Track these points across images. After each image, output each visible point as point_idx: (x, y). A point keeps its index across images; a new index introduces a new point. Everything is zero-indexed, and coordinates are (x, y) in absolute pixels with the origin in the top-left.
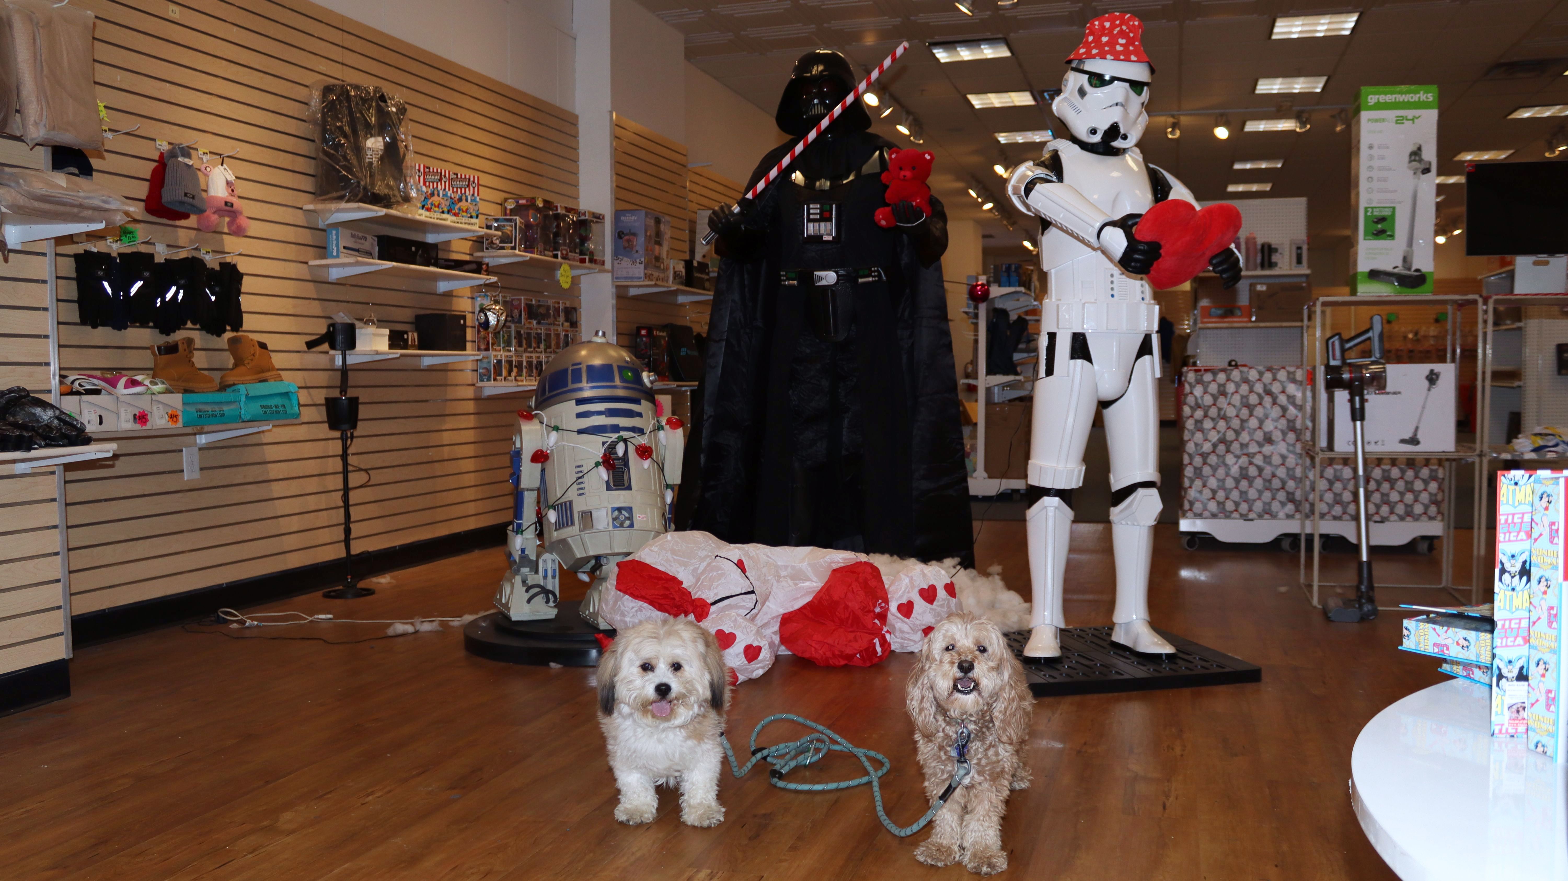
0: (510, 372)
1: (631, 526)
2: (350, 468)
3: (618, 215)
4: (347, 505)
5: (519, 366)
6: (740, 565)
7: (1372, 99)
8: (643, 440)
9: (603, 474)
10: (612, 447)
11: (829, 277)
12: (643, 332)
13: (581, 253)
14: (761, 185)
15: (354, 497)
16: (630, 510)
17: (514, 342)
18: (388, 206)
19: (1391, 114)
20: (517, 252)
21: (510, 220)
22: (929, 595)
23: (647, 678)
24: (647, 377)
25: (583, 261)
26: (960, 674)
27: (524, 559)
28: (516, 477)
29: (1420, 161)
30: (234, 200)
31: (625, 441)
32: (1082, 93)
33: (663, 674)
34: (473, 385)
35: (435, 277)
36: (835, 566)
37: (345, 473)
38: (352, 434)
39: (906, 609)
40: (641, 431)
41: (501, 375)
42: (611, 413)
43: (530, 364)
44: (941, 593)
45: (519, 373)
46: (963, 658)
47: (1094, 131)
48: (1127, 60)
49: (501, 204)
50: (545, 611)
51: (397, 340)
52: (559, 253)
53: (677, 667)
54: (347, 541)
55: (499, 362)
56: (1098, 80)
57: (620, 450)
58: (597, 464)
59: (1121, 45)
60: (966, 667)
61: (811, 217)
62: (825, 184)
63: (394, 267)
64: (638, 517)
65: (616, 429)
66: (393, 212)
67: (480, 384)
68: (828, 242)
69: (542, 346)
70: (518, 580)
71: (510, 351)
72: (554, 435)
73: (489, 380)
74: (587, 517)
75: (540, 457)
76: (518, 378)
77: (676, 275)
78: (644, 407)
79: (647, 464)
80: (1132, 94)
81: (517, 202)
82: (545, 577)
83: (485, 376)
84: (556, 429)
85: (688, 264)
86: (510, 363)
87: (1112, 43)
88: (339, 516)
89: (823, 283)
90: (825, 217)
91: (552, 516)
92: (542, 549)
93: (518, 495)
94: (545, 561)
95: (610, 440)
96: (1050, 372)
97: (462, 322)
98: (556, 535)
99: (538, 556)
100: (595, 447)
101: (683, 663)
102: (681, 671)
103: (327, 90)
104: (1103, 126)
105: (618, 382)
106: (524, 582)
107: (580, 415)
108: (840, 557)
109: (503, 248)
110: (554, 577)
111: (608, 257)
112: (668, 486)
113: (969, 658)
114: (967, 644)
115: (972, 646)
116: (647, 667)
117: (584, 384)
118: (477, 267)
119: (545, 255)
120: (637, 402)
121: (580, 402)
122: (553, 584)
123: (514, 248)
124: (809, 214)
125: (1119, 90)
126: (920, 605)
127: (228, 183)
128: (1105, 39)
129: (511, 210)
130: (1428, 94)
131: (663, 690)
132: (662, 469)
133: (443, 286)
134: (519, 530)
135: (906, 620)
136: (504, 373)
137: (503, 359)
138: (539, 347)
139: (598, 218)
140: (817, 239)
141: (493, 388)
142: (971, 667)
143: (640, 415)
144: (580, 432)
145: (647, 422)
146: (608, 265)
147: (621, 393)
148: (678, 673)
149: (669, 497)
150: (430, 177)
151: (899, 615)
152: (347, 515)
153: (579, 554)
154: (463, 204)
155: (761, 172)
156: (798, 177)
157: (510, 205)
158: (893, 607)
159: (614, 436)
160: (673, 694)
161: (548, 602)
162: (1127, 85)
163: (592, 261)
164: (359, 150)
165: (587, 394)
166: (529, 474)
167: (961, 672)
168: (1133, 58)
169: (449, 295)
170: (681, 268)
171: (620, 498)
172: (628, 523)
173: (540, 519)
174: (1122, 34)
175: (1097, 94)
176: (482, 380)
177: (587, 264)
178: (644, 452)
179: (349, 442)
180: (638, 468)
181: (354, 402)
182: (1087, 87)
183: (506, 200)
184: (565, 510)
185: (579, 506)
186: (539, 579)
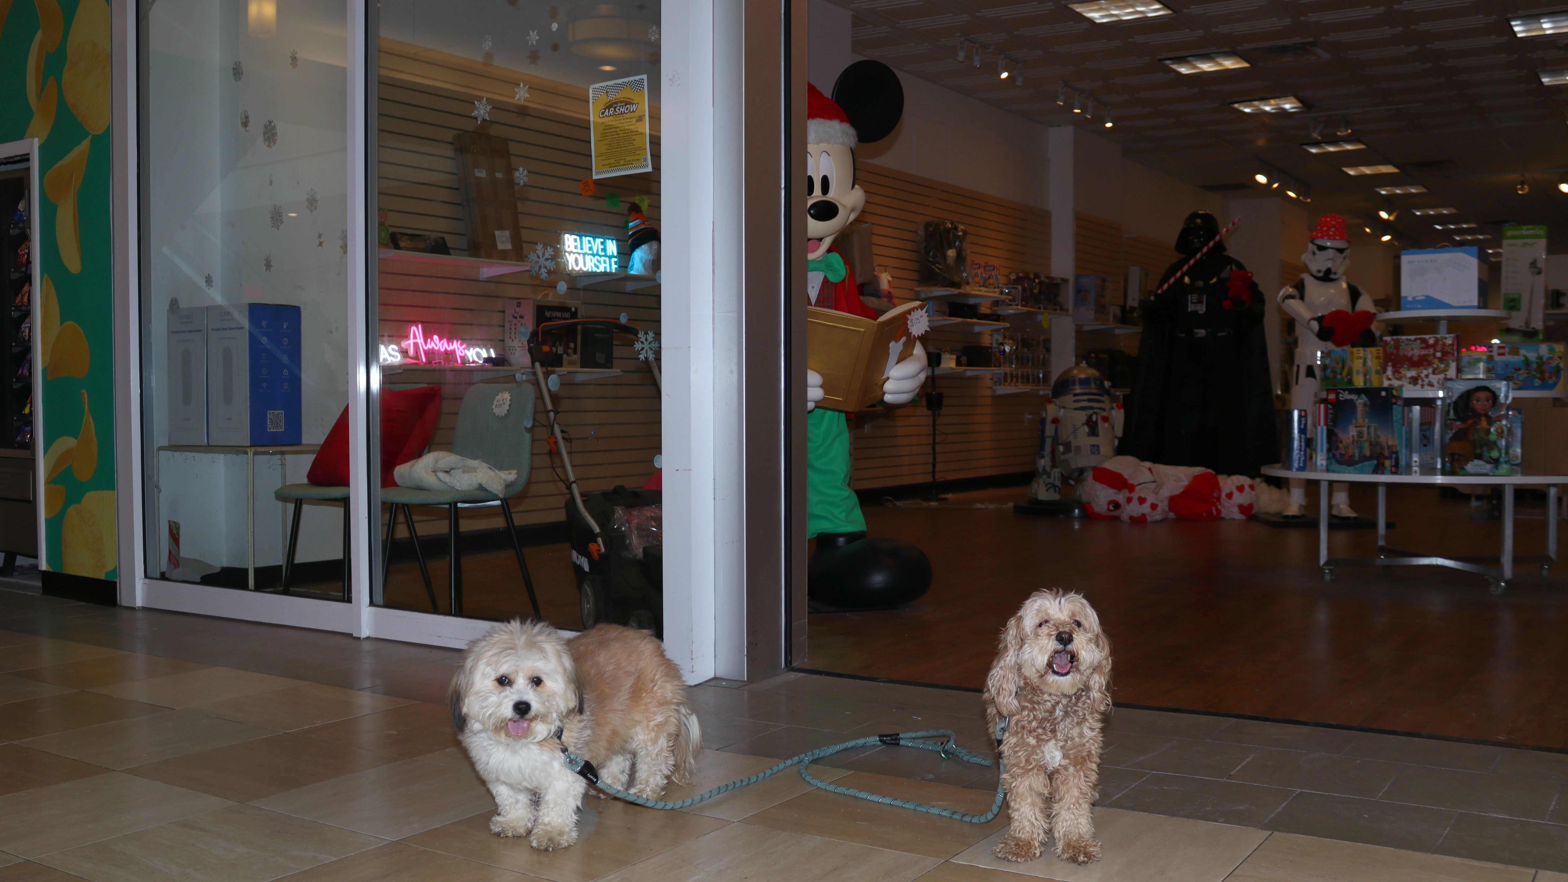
0: (1012, 380)
1: (1099, 453)
2: (937, 432)
3: (1077, 277)
4: (934, 453)
5: (1017, 377)
6: (1150, 469)
7: (1509, 233)
8: (1105, 414)
9: (1086, 429)
10: (1090, 417)
11: (1202, 333)
12: (1093, 355)
13: (1055, 305)
14: (1166, 286)
15: (938, 448)
16: (1098, 446)
17: (1014, 361)
18: (959, 288)
19: (1519, 242)
20: (1019, 307)
21: (1016, 288)
22: (1241, 489)
23: (503, 694)
24: (1107, 384)
25: (1055, 310)
26: (1060, 647)
27: (1045, 472)
28: (1043, 431)
29: (1536, 267)
30: (891, 290)
31: (1096, 414)
32: (1314, 253)
33: (522, 690)
34: (991, 388)
35: (973, 324)
36: (1195, 474)
37: (934, 435)
38: (939, 413)
39: (1230, 496)
40: (1104, 410)
41: (1006, 382)
42: (1090, 400)
43: (1022, 375)
44: (1247, 489)
45: (1017, 381)
46: (1061, 630)
47: (1319, 271)
48: (1334, 239)
49: (1007, 276)
50: (1054, 496)
51: (959, 363)
52: (1042, 306)
53: (537, 681)
54: (934, 472)
55: (1006, 374)
56: (1322, 248)
57: (1094, 418)
58: (1083, 424)
59: (1332, 231)
60: (1064, 639)
61: (1193, 301)
62: (1200, 284)
63: (962, 322)
64: (1102, 450)
65: (1092, 408)
66: (961, 291)
67: (995, 387)
68: (1201, 314)
69: (1030, 364)
70: (1041, 481)
71: (1012, 367)
72: (1062, 411)
73: (1000, 385)
74: (1078, 449)
75: (1055, 421)
76: (1017, 384)
77: (1115, 316)
78: (1105, 398)
79: (1106, 425)
80: (1338, 254)
81: (1017, 275)
82: (1054, 480)
83: (998, 382)
84: (1064, 407)
85: (1123, 308)
86: (1012, 374)
87: (1328, 230)
88: (930, 459)
89: (1199, 336)
90: (1200, 301)
91: (1061, 448)
92: (1054, 466)
93: (1043, 439)
94: (1054, 473)
95: (1089, 413)
96: (1297, 383)
97: (990, 350)
98: (1062, 457)
99: (1051, 470)
100: (1082, 416)
101: (544, 678)
102: (542, 685)
103: (927, 225)
104: (1324, 269)
105: (1093, 386)
106: (1044, 482)
107: (1075, 401)
108: (1198, 470)
109: (1010, 305)
110: (1058, 480)
111: (1070, 305)
112: (1116, 437)
113: (1067, 630)
114: (1063, 618)
115: (1067, 619)
116: (504, 681)
117: (1077, 387)
118: (997, 318)
119: (1034, 308)
120: (1102, 395)
121: (1076, 395)
122: (1058, 483)
123: (1017, 305)
124: (1191, 299)
125: (1330, 253)
126: (1236, 494)
127: (889, 282)
128: (1325, 228)
129: (1014, 280)
130: (1541, 230)
131: (522, 708)
132: (1113, 428)
133: (977, 329)
134: (1043, 457)
135: (1228, 500)
136: (1009, 380)
137: (1009, 373)
138: (1028, 365)
139: (1065, 281)
140: (1195, 313)
141: (1002, 390)
142: (1070, 640)
143: (1103, 402)
144: (1075, 409)
145: (1107, 405)
146: (1071, 311)
147: (1094, 391)
148: (539, 689)
149: (1116, 442)
150: (974, 266)
151: (1226, 499)
152: (934, 458)
153: (1073, 467)
154: (991, 281)
155: (1165, 279)
156: (1187, 280)
157: (1013, 277)
158: (1223, 495)
159: (1091, 412)
160: (532, 713)
161: (1055, 492)
162: (1334, 250)
163: (1062, 309)
164: (945, 257)
165: (1078, 391)
166: (1050, 430)
167: (1061, 644)
168: (1337, 238)
169: (979, 334)
170: (1118, 311)
171: (1094, 440)
172: (1097, 452)
173: (1053, 451)
174: (1333, 226)
175: (1320, 255)
176: (996, 385)
177: (1058, 312)
178: (1105, 419)
179: (936, 417)
180: (1102, 427)
181: (940, 397)
182: (1317, 252)
183: (1010, 273)
184: (1068, 447)
185: (1074, 444)
186: (1051, 480)
